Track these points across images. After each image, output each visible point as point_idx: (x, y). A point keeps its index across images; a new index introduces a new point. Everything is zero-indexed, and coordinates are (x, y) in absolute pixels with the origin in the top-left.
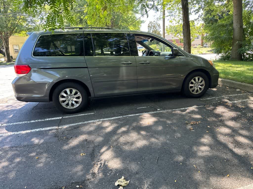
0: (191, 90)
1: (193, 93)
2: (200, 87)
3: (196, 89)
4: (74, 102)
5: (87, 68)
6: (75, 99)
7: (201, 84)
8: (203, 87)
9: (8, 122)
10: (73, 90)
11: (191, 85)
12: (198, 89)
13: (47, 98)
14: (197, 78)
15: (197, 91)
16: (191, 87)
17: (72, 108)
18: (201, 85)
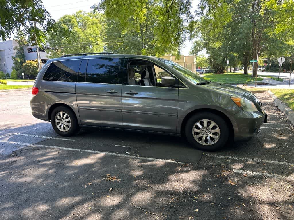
0: (196, 137)
1: (200, 142)
2: (211, 135)
3: (204, 137)
4: (65, 126)
5: (75, 93)
6: (66, 124)
7: (214, 131)
8: (218, 136)
9: (24, 133)
10: (65, 114)
11: (196, 130)
12: (208, 138)
13: (47, 118)
14: (205, 122)
15: (206, 140)
16: (197, 134)
17: (64, 131)
18: (213, 134)
